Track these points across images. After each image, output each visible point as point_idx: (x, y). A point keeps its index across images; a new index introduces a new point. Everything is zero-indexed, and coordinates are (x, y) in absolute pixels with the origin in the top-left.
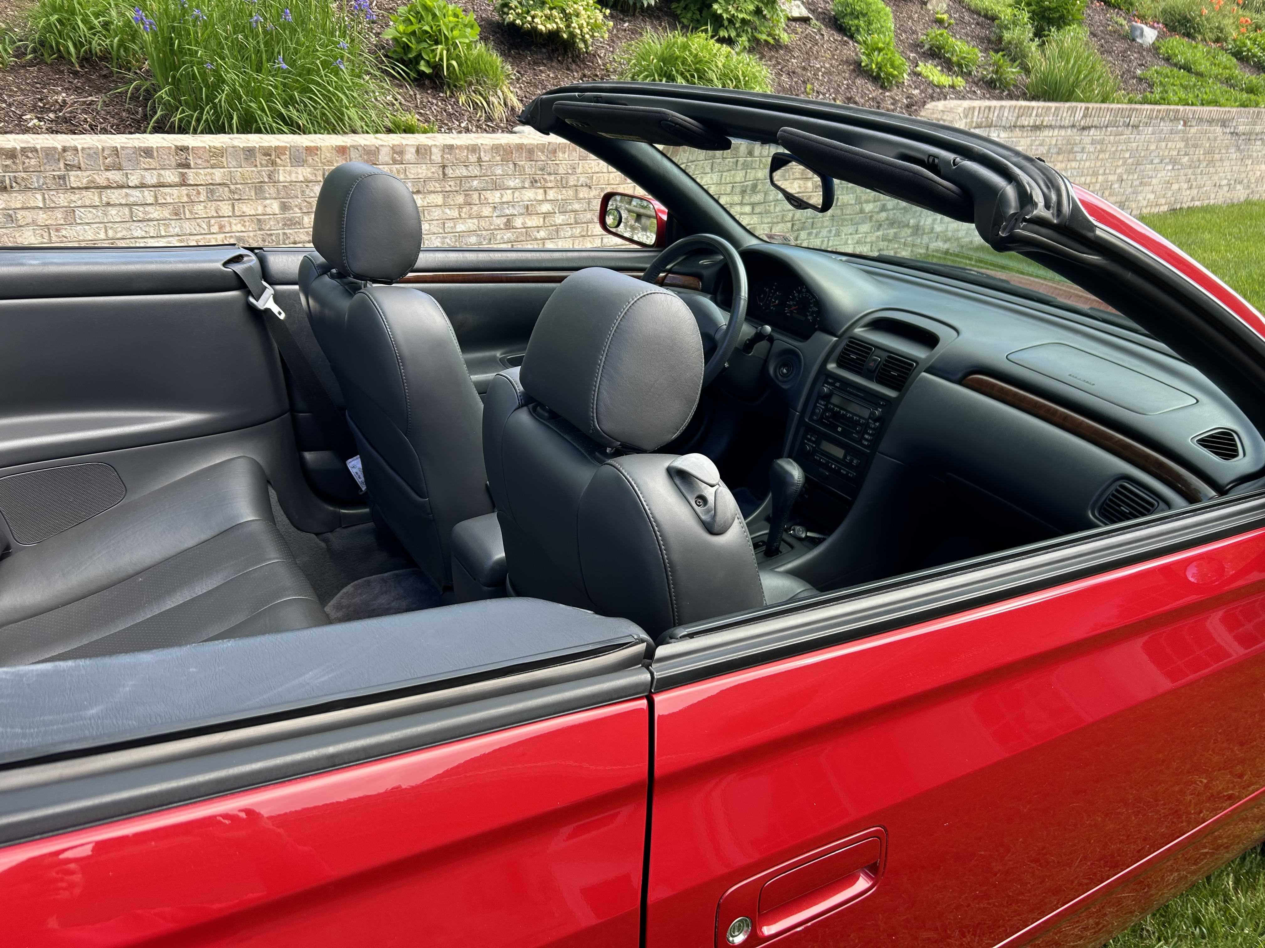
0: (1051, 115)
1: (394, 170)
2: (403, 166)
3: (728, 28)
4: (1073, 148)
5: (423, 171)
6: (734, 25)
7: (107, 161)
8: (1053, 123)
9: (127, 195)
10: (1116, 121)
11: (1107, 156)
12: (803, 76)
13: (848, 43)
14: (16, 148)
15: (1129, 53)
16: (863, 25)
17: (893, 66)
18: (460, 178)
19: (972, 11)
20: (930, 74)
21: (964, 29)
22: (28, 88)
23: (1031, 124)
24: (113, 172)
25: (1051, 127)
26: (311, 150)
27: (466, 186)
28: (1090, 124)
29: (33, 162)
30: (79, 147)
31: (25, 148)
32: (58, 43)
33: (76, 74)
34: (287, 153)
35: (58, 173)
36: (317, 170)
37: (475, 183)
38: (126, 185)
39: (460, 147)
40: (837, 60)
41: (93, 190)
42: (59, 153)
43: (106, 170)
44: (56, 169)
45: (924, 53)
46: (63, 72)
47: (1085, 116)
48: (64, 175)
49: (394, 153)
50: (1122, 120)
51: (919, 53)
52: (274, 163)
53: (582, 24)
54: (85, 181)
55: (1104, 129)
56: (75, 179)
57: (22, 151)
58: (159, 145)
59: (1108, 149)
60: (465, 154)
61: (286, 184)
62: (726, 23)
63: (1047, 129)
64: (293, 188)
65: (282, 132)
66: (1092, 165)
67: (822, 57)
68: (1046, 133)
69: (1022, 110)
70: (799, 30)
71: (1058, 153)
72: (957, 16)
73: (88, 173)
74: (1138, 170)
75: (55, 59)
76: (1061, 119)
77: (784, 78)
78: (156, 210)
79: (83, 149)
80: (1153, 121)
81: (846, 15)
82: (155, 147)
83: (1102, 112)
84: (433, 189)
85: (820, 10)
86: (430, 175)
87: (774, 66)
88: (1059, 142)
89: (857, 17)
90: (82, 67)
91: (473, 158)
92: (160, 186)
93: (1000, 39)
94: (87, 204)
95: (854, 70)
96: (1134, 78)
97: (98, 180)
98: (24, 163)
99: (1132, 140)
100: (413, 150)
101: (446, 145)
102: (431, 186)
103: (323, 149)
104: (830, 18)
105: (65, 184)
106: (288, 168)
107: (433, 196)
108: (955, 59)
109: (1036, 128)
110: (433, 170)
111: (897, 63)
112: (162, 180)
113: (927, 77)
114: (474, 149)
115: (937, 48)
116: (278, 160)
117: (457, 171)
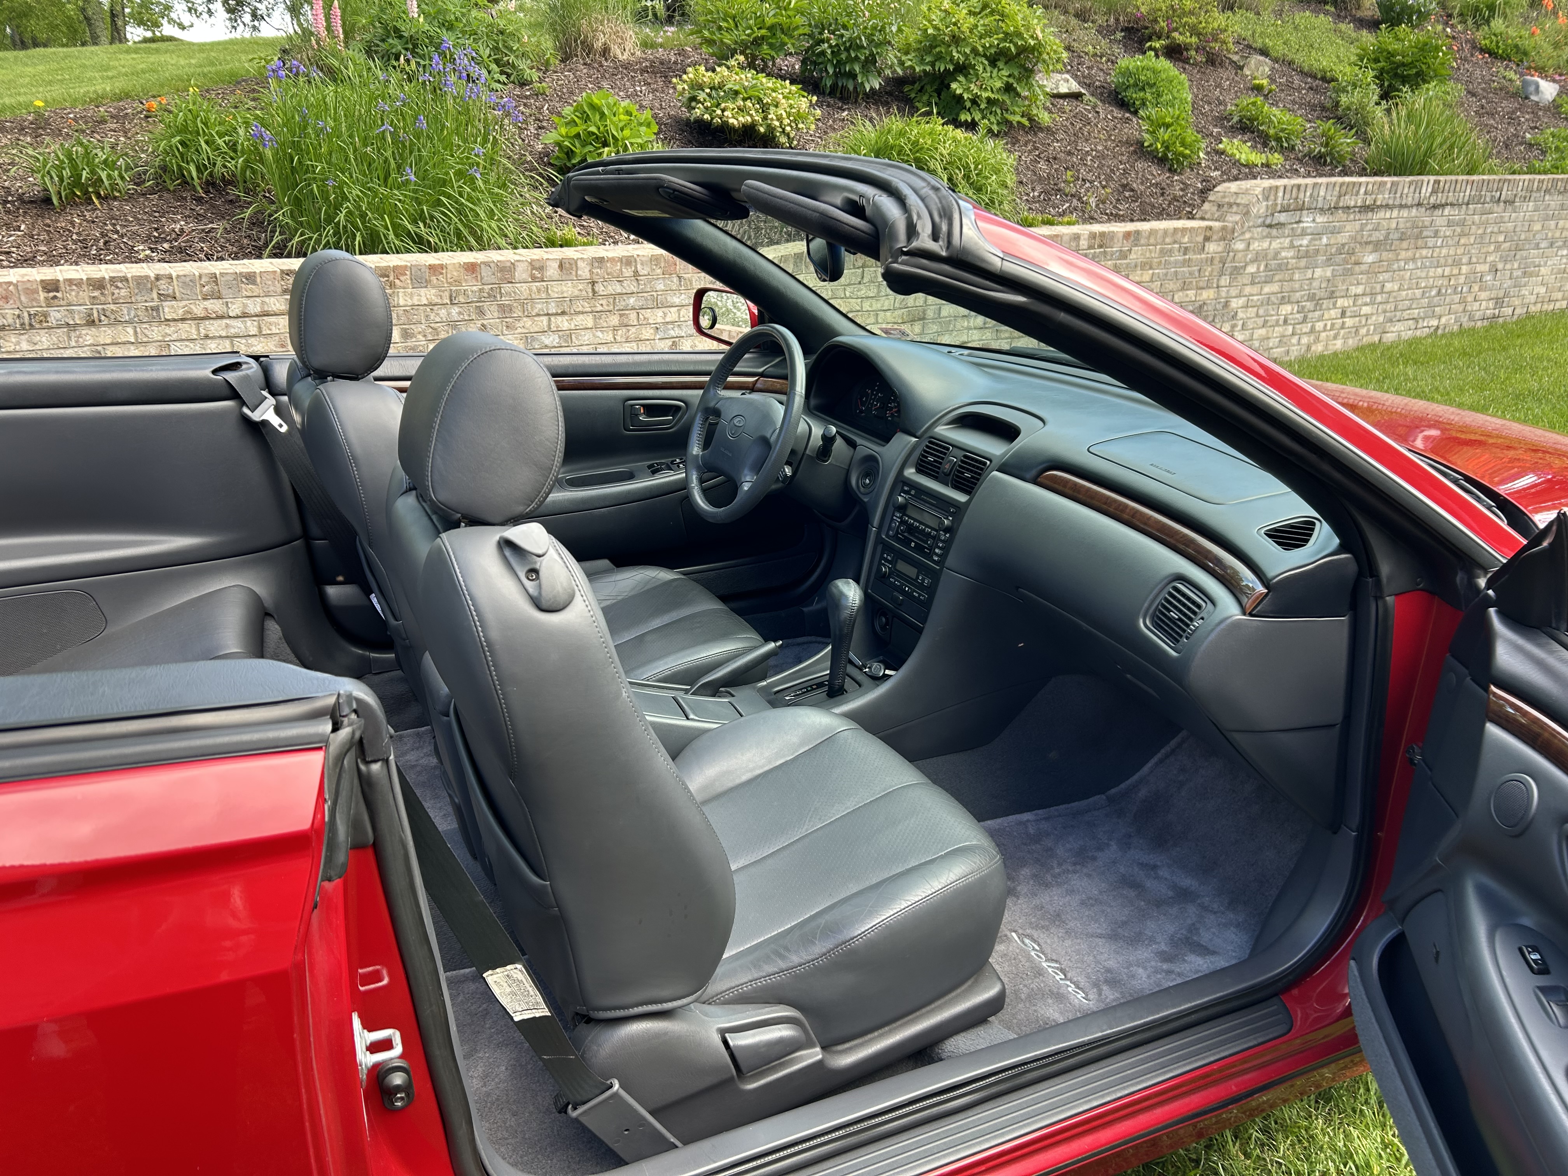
0: (1387, 192)
1: (534, 288)
2: (544, 284)
3: (971, 110)
4: (1421, 232)
5: (568, 289)
6: (979, 106)
7: (205, 289)
8: (1391, 202)
9: (227, 326)
10: (1481, 196)
11: (1472, 241)
12: (1066, 161)
13: (1131, 120)
14: (104, 278)
15: (1518, 113)
16: (1150, 98)
17: (1183, 144)
18: (614, 296)
19: (1306, 74)
20: (1235, 151)
21: (1290, 95)
22: (145, 218)
23: (1359, 204)
24: (212, 301)
25: (1387, 206)
26: (434, 269)
27: (621, 305)
28: (1443, 202)
29: (123, 292)
30: (174, 275)
31: (114, 278)
32: (179, 167)
33: (199, 200)
34: (408, 273)
35: (151, 304)
36: (443, 291)
37: (632, 301)
38: (226, 315)
39: (612, 260)
40: (1114, 141)
41: (190, 322)
42: (152, 282)
43: (204, 299)
44: (148, 299)
45: (1232, 127)
46: (185, 198)
47: (1434, 192)
48: (158, 306)
49: (532, 269)
50: (1488, 194)
51: (1226, 127)
52: (392, 285)
53: (781, 114)
54: (181, 312)
55: (1464, 207)
56: (169, 310)
57: (111, 281)
58: (262, 270)
59: (1472, 231)
60: (618, 268)
61: (407, 308)
62: (968, 104)
63: (1383, 210)
64: (416, 313)
65: (408, 251)
66: (1452, 252)
67: (1095, 138)
68: (1381, 214)
69: (1344, 188)
70: (1068, 108)
71: (1401, 239)
72: (1283, 80)
73: (184, 303)
74: (1517, 257)
75: (179, 185)
76: (1401, 196)
77: (1042, 165)
78: (260, 342)
79: (178, 276)
80: (1534, 195)
81: (1128, 87)
82: (258, 271)
83: (1459, 186)
84: (581, 309)
85: (1097, 83)
86: (577, 293)
87: (1030, 152)
88: (1401, 226)
89: (1143, 89)
90: (207, 192)
91: (628, 272)
92: (265, 315)
93: (1337, 104)
94: (183, 338)
95: (1135, 152)
96: (1521, 144)
97: (195, 311)
98: (113, 294)
99: (1507, 219)
100: (556, 265)
101: (595, 258)
102: (579, 306)
103: (449, 267)
104: (1110, 93)
105: (159, 316)
106: (409, 290)
107: (581, 316)
108: (1272, 132)
109: (1366, 208)
110: (581, 287)
111: (1188, 140)
112: (266, 309)
113: (1233, 155)
114: (628, 261)
115: (1249, 120)
116: (397, 281)
117: (610, 288)
